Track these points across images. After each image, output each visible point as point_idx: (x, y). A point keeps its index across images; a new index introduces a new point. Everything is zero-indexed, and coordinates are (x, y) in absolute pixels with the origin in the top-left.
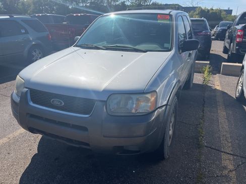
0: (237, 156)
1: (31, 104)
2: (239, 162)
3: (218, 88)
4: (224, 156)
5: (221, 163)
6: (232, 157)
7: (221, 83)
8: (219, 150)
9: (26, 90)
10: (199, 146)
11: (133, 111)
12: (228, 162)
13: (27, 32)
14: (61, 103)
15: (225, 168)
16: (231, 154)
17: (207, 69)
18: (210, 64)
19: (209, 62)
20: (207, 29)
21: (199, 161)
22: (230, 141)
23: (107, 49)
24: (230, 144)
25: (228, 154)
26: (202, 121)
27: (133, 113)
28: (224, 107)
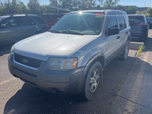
0: (139, 104)
1: (14, 61)
2: (138, 108)
3: (145, 60)
4: (129, 103)
5: (125, 107)
6: (134, 104)
7: (148, 57)
8: (127, 99)
9: (13, 53)
10: (115, 95)
11: (61, 68)
12: (130, 107)
13: (35, 24)
14: (26, 62)
15: (126, 110)
16: (135, 103)
17: (141, 48)
18: (145, 44)
19: (143, 43)
20: (144, 22)
21: (111, 104)
22: (137, 94)
23: (63, 33)
24: (136, 96)
25: (133, 102)
26: (123, 80)
27: (61, 69)
28: (143, 73)
